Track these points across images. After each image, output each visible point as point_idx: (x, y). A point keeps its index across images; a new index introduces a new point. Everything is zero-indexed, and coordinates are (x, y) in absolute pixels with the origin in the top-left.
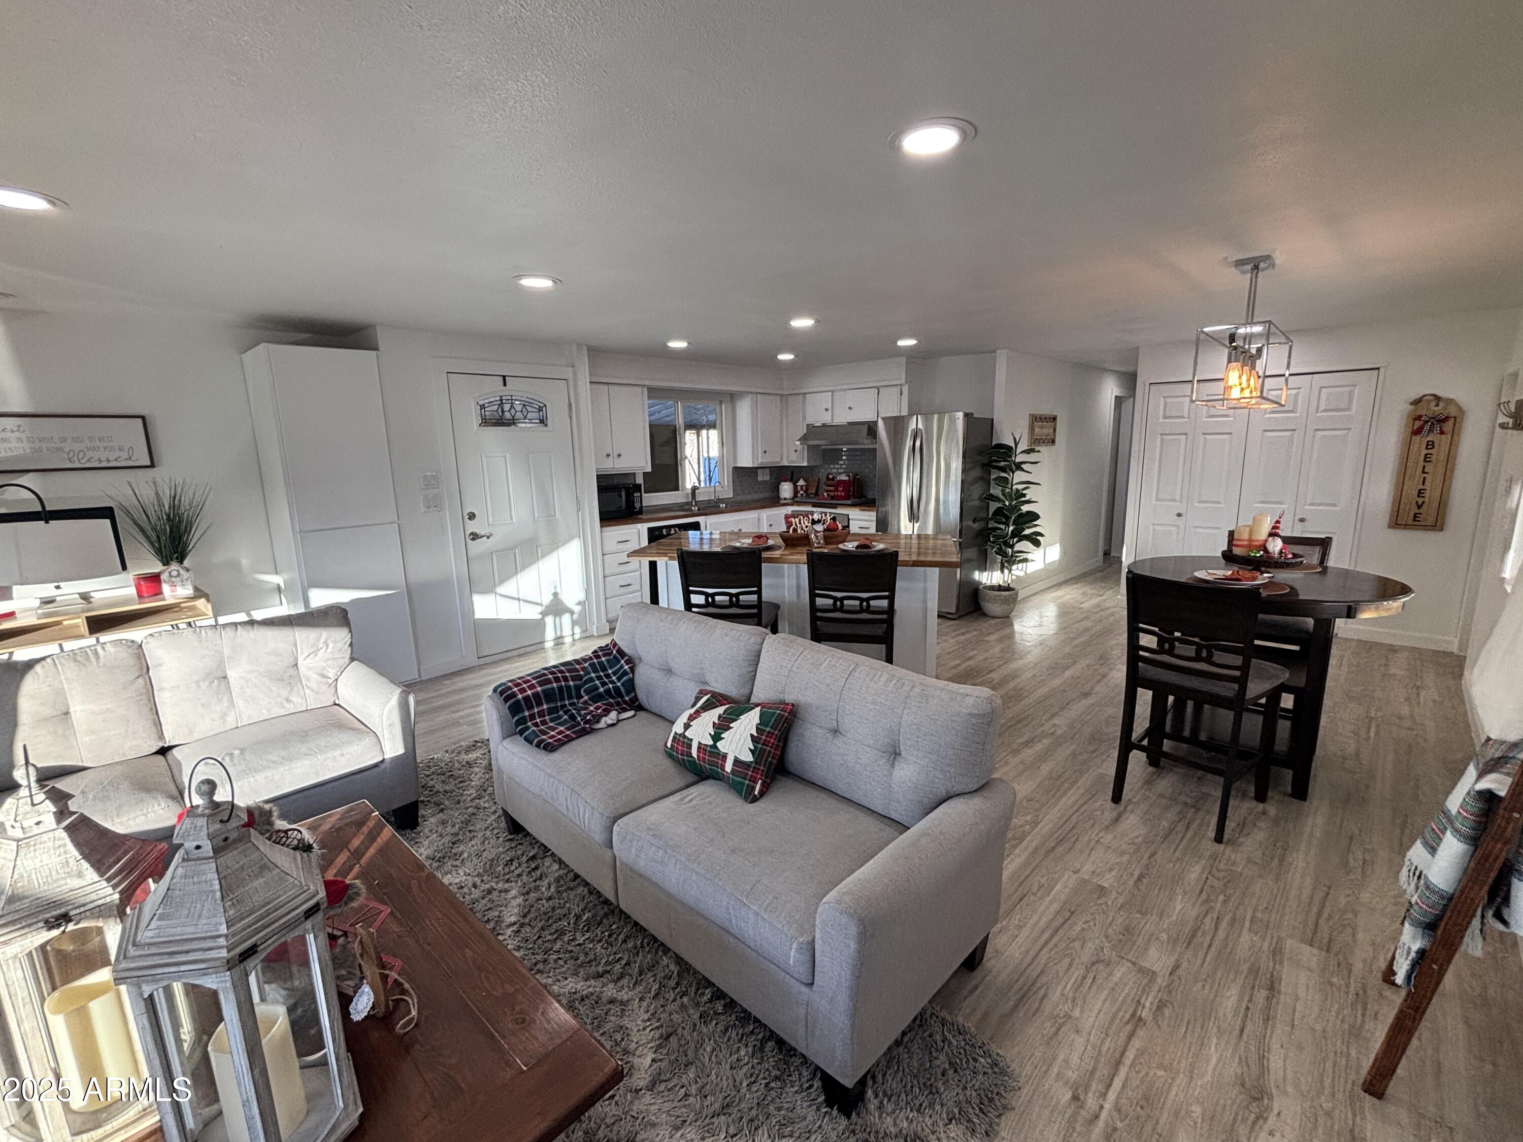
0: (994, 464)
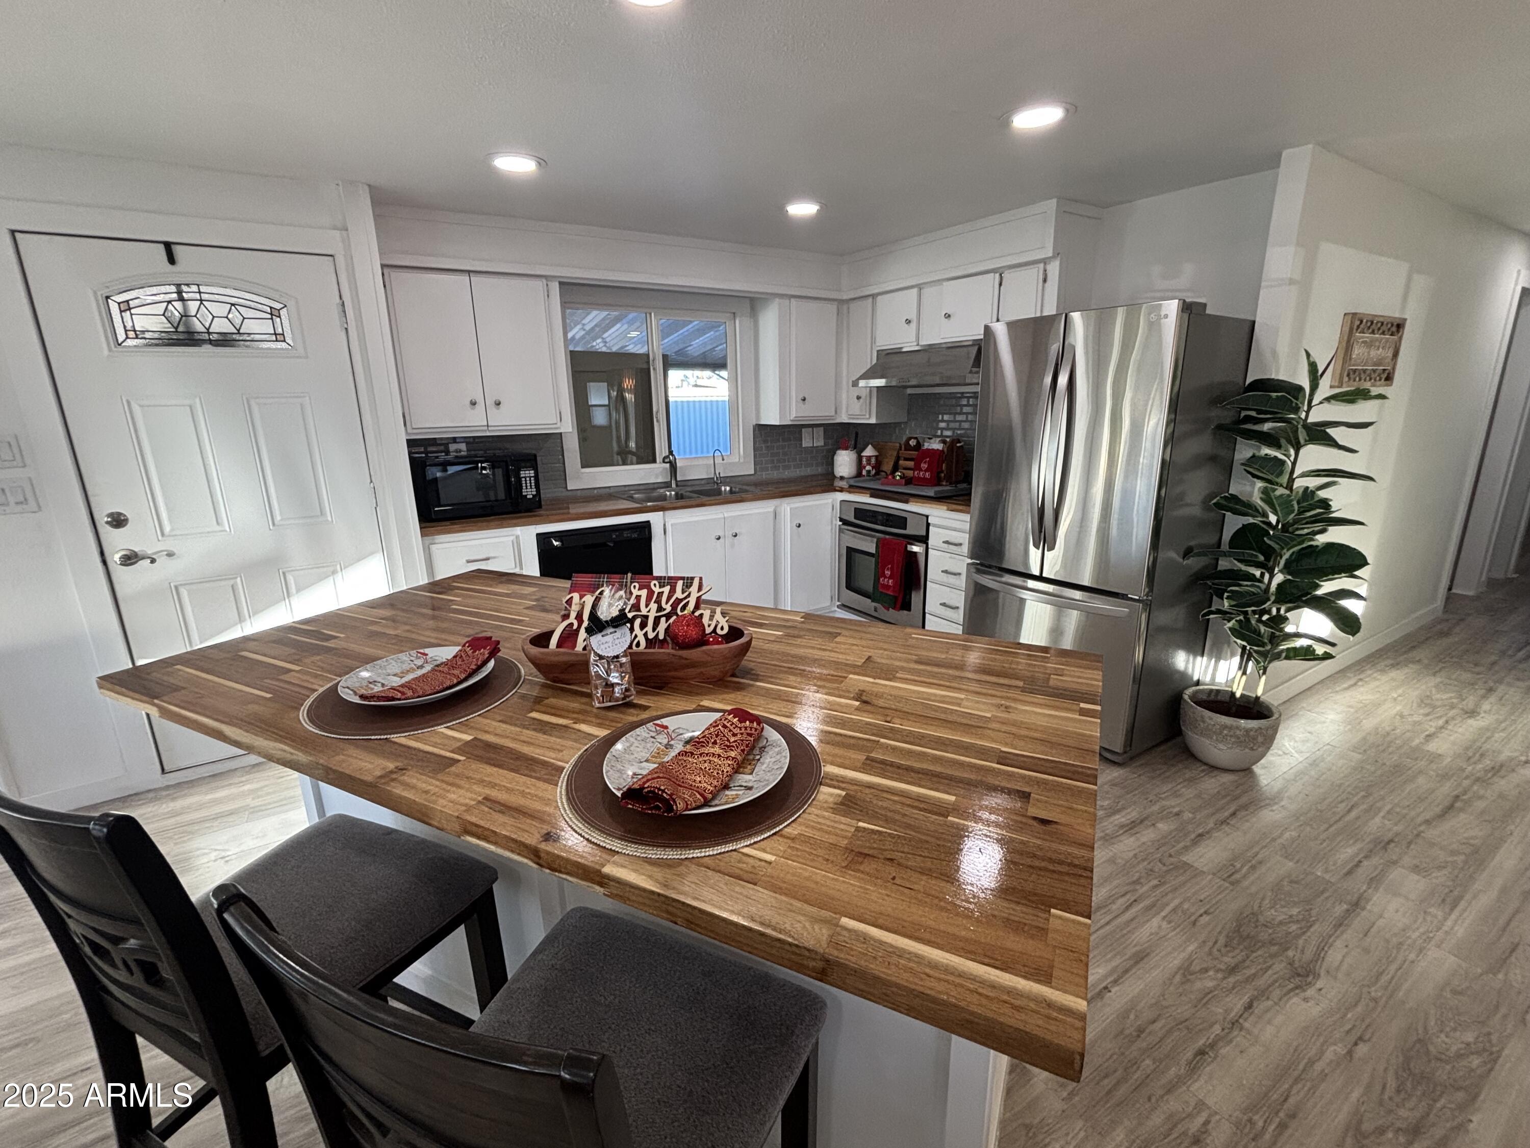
0: (1249, 426)
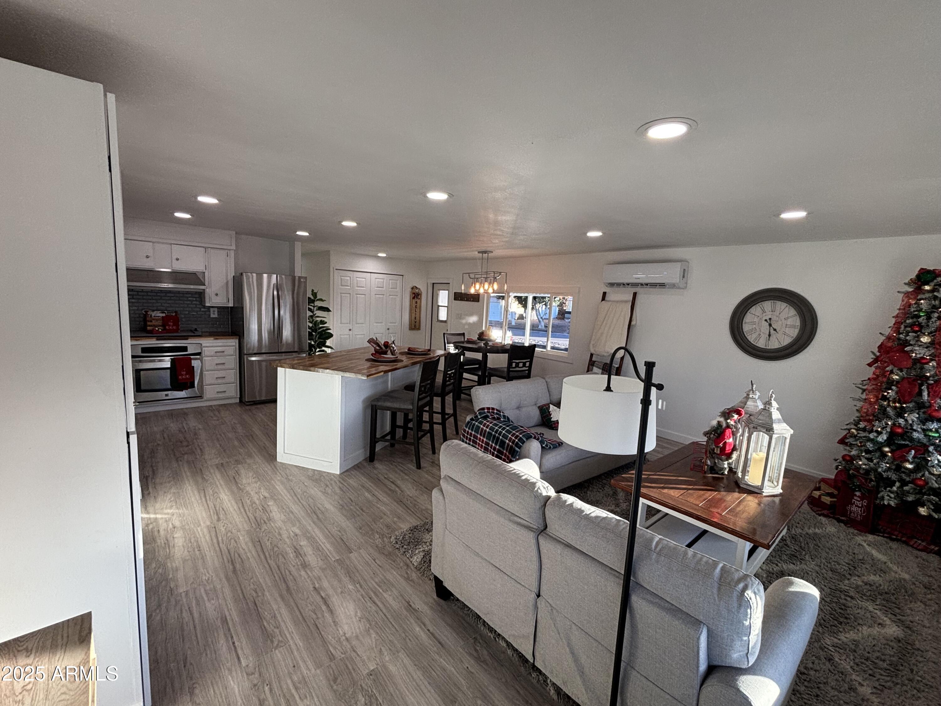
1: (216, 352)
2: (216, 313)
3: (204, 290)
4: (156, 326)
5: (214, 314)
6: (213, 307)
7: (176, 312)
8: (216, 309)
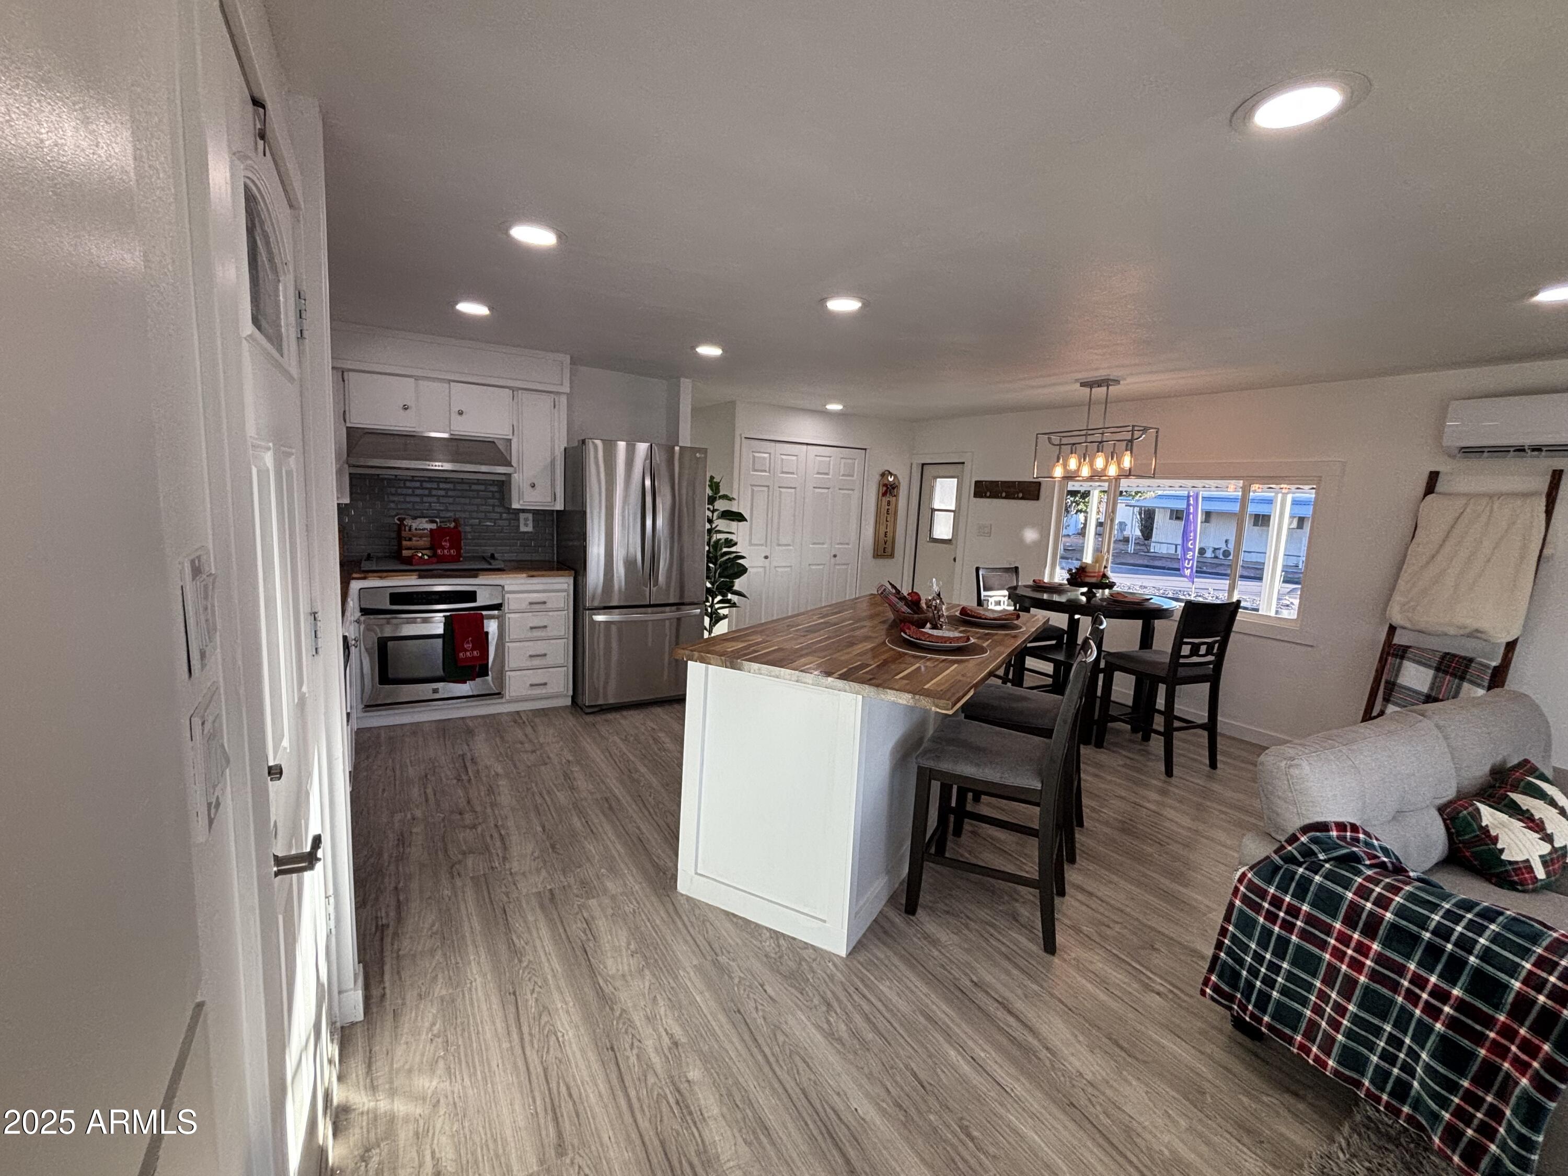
1: (531, 603)
2: (530, 523)
3: (509, 475)
4: (417, 549)
5: (526, 526)
6: (523, 511)
7: (455, 520)
8: (530, 516)
